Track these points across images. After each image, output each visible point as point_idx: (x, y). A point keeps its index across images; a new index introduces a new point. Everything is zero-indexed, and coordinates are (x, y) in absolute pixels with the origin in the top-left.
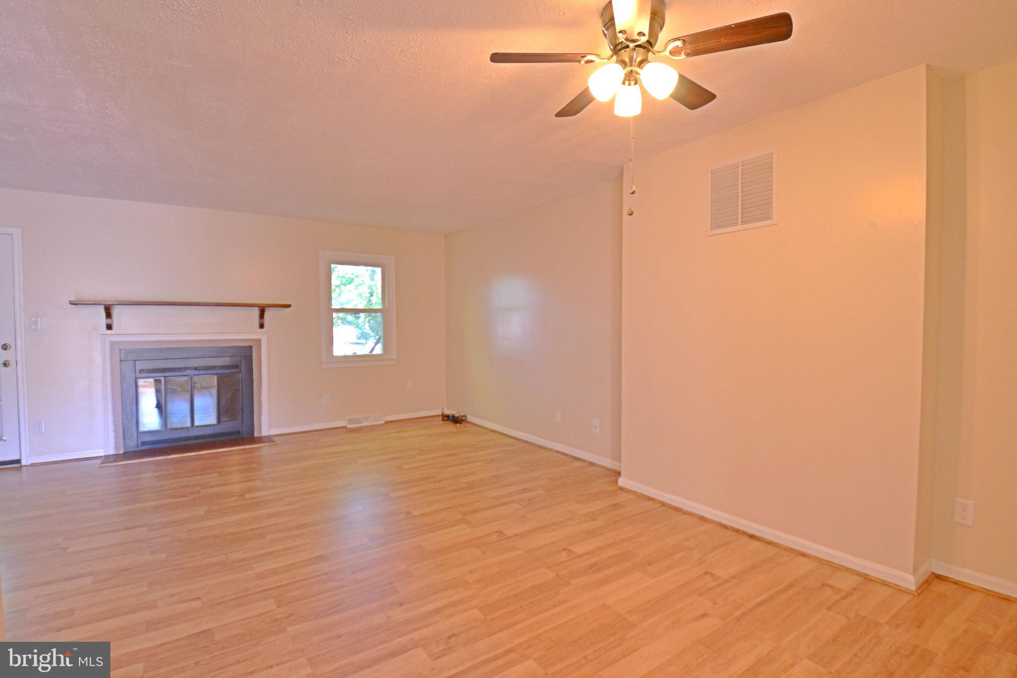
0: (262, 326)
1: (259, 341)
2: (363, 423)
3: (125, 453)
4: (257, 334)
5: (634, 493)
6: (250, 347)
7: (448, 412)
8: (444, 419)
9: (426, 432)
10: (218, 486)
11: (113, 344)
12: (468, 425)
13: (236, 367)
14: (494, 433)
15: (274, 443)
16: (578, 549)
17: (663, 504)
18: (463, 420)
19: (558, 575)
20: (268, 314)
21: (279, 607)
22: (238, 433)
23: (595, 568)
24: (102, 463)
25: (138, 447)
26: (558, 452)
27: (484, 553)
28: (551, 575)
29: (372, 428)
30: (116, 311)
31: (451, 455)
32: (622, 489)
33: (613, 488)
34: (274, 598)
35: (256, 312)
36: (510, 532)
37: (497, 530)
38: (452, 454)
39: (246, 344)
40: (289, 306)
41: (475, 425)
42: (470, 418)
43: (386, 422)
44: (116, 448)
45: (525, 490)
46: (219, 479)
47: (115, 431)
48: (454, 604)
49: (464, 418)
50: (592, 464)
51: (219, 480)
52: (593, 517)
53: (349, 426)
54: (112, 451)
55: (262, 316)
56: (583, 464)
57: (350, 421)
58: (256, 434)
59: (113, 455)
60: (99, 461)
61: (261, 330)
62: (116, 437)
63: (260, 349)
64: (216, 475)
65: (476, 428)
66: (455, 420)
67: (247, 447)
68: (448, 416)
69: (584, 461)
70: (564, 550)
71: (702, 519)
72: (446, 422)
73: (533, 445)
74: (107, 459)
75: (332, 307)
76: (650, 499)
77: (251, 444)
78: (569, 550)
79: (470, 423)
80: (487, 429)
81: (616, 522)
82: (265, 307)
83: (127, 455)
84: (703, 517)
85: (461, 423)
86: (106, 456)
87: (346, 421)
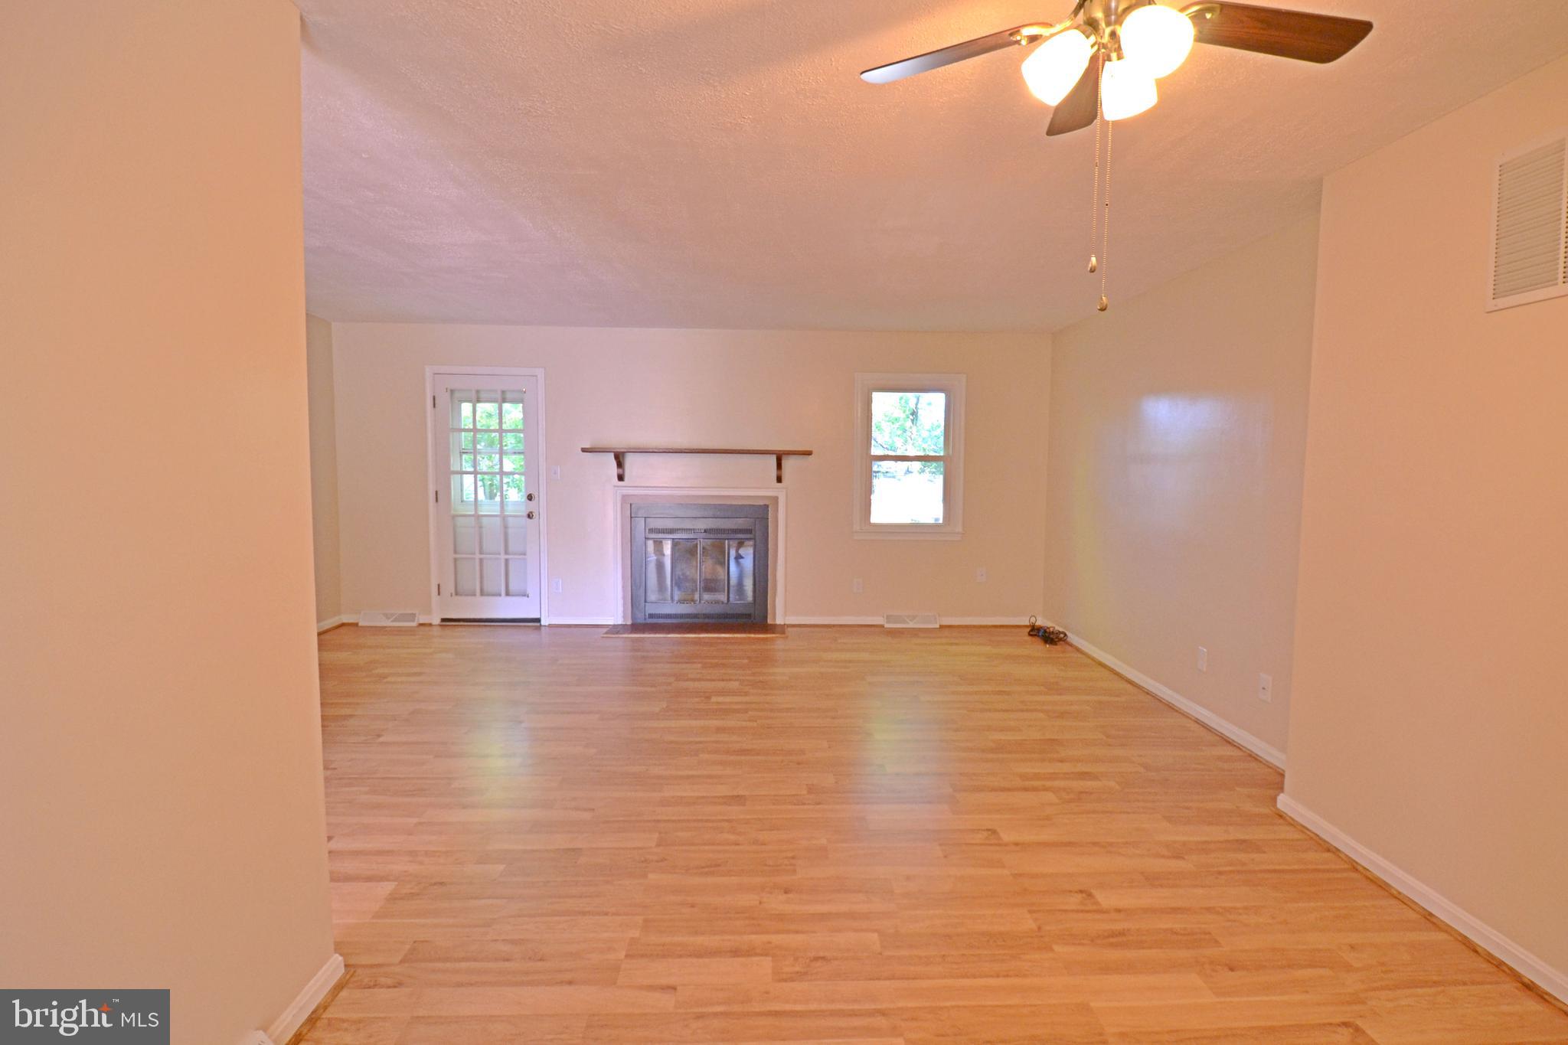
0: (779, 480)
1: (776, 499)
2: (908, 623)
3: (633, 625)
4: (772, 490)
5: (1303, 829)
6: (766, 506)
7: (1040, 622)
8: (1031, 633)
9: (988, 649)
10: (694, 680)
11: (624, 497)
12: (1067, 647)
13: (749, 531)
14: (1103, 669)
15: (783, 636)
16: (1106, 899)
17: (1354, 866)
18: (1061, 640)
19: (1039, 928)
20: (787, 463)
21: (658, 845)
22: (749, 616)
23: (1115, 939)
24: (606, 633)
25: (645, 619)
26: (1197, 721)
27: (945, 857)
28: (1029, 924)
29: (915, 633)
30: (630, 460)
31: (1000, 693)
32: (1281, 816)
33: (1265, 810)
34: (660, 833)
35: (773, 459)
36: (1007, 837)
37: (990, 827)
38: (1004, 692)
39: (762, 503)
40: (809, 453)
41: (1078, 650)
42: (1072, 638)
43: (941, 627)
44: (624, 617)
45: (1083, 776)
46: (699, 671)
47: (624, 598)
48: (852, 916)
49: (1062, 636)
50: (1253, 757)
51: (698, 673)
52: (1178, 852)
53: (887, 626)
54: (619, 621)
55: (779, 466)
56: (1236, 753)
57: (889, 618)
58: (769, 621)
59: (621, 625)
60: (605, 630)
61: (779, 484)
62: (624, 604)
63: (776, 510)
64: (700, 665)
65: (1079, 655)
66: (1048, 637)
67: (752, 636)
68: (1039, 629)
69: (1238, 747)
70: (1081, 892)
71: (1428, 917)
72: (1034, 639)
73: (1160, 700)
74: (615, 629)
75: (872, 454)
76: (1330, 849)
77: (759, 632)
78: (1090, 895)
79: (1071, 645)
80: (1093, 659)
81: (1220, 873)
82: (782, 454)
83: (635, 627)
84: (1431, 914)
85: (1056, 645)
86: (614, 625)
87: (883, 617)
